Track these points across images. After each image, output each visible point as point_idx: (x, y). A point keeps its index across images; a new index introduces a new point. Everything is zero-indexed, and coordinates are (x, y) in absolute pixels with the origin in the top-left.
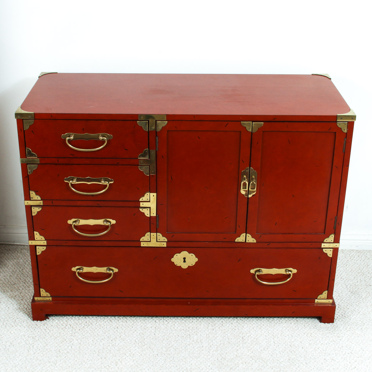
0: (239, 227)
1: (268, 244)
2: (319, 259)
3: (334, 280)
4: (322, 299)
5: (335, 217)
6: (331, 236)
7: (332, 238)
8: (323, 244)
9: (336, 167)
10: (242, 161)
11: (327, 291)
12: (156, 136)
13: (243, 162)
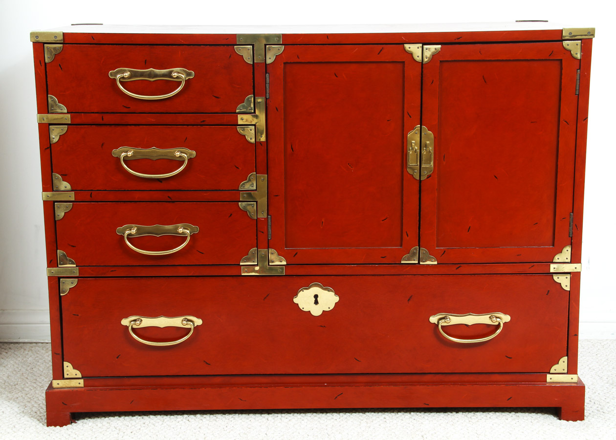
0: (407, 235)
1: (458, 268)
2: (547, 294)
3: (577, 335)
4: (558, 375)
5: (570, 215)
6: (565, 250)
7: (566, 254)
8: (552, 266)
9: (566, 122)
10: (408, 114)
11: (567, 357)
12: (266, 73)
13: (410, 117)
